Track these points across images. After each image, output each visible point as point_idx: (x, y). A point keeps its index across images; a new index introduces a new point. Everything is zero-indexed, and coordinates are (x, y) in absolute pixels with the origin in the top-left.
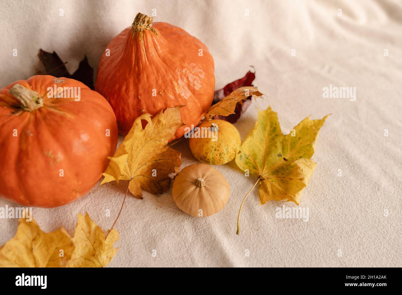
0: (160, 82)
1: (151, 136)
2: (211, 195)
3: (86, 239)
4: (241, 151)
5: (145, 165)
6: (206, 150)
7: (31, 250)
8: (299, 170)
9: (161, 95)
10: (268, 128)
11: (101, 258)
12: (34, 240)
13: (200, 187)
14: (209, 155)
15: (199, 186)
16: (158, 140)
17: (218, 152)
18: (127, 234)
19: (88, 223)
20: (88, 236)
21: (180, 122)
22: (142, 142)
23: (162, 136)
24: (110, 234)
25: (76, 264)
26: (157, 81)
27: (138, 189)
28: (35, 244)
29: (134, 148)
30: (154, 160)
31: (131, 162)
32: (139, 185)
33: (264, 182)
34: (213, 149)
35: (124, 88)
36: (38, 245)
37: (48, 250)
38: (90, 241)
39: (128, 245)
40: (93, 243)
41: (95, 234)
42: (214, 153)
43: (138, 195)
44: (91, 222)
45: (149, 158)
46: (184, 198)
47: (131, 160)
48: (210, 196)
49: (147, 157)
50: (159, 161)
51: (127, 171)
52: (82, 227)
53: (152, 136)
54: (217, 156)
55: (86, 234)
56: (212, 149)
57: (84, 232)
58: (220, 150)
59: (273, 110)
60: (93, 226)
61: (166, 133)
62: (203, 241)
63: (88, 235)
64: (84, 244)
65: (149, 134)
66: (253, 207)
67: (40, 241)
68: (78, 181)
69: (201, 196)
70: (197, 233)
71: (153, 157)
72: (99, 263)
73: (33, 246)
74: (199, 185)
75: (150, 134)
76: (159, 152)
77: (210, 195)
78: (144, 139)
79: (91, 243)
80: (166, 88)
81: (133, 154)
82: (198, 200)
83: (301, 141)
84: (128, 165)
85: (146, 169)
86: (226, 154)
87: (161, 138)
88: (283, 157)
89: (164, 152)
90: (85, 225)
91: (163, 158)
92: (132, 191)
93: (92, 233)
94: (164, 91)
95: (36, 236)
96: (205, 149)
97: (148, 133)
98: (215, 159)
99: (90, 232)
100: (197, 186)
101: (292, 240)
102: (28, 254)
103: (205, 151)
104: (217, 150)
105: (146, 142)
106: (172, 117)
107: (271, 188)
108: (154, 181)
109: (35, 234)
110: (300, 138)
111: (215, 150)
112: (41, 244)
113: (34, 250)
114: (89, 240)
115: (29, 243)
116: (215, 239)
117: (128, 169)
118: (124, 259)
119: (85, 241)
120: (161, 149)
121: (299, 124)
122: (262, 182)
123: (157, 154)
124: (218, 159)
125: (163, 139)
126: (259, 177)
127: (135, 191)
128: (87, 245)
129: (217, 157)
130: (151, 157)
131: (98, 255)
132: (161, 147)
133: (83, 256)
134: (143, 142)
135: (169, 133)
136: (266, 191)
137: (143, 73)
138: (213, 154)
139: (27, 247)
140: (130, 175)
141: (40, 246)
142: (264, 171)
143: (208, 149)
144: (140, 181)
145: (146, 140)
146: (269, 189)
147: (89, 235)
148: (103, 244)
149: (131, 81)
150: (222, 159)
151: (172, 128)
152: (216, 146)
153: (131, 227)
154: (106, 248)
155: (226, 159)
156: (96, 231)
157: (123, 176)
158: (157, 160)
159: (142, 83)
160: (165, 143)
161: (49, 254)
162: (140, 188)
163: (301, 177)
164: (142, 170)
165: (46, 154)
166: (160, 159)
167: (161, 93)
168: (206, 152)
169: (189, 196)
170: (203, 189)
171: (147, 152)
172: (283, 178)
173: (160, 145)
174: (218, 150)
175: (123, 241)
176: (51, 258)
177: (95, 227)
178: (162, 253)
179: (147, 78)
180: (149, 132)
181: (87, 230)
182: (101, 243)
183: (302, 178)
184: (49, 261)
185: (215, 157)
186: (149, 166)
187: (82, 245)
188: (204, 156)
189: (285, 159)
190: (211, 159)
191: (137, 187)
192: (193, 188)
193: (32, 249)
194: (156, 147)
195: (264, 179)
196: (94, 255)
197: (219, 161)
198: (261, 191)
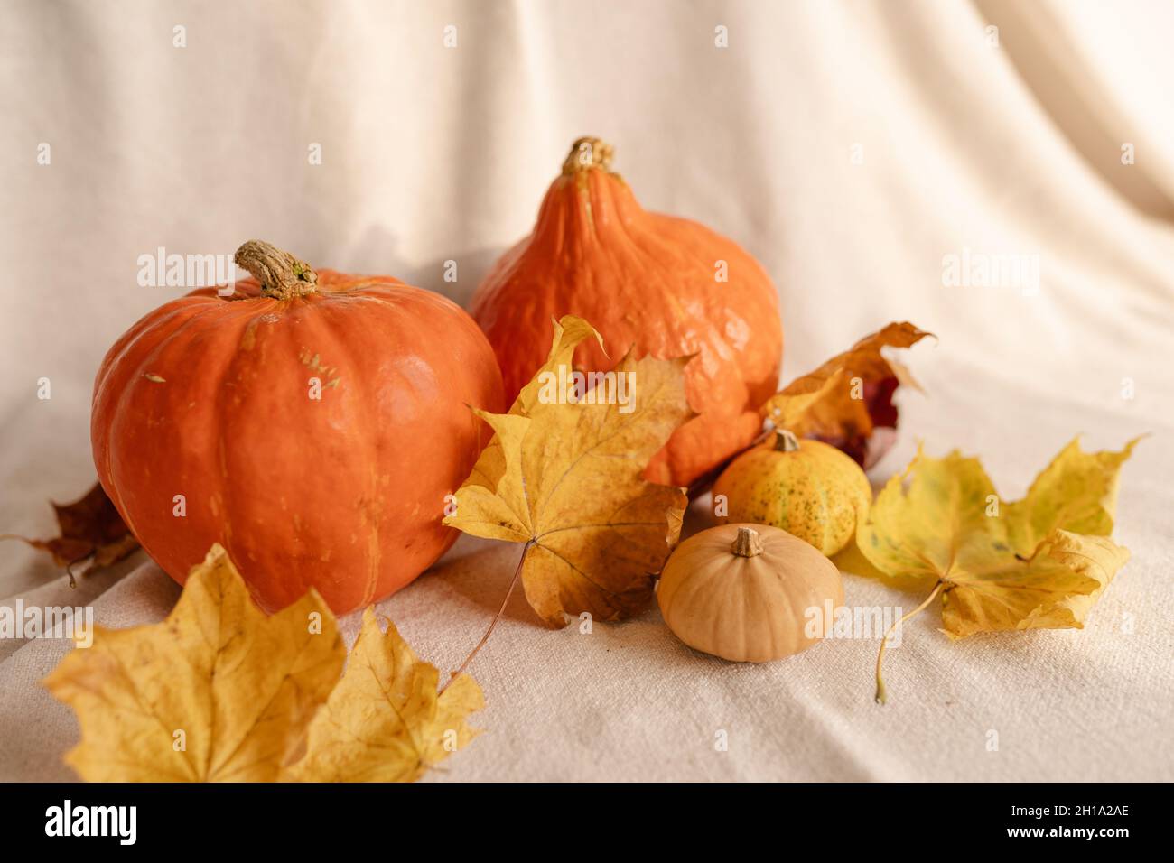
0: (629, 290)
1: (599, 431)
2: (784, 577)
3: (380, 696)
4: (872, 520)
5: (575, 530)
6: (763, 494)
7: (206, 677)
8: (1069, 546)
9: (630, 324)
10: (956, 493)
11: (421, 736)
12: (224, 649)
13: (747, 557)
14: (771, 508)
15: (743, 552)
16: (620, 452)
17: (800, 500)
18: (510, 701)
19: (392, 651)
20: (386, 690)
21: (682, 407)
22: (572, 445)
23: (630, 438)
24: (454, 684)
25: (338, 758)
26: (621, 289)
27: (551, 599)
28: (224, 662)
29: (547, 452)
30: (604, 520)
31: (536, 492)
32: (556, 590)
33: (956, 595)
34: (785, 491)
35: (530, 310)
36: (231, 666)
37: (257, 684)
38: (390, 701)
39: (511, 726)
40: (398, 707)
41: (409, 685)
42: (787, 502)
43: (551, 616)
44: (401, 647)
45: (592, 508)
46: (696, 587)
47: (538, 486)
48: (777, 579)
49: (584, 502)
50: (621, 530)
51: (522, 514)
52: (370, 662)
53: (602, 430)
54: (797, 509)
55: (379, 683)
56: (782, 489)
57: (376, 677)
58: (805, 491)
59: (966, 453)
60: (407, 661)
61: (643, 430)
62: (762, 722)
63: (386, 685)
64: (371, 711)
65: (592, 423)
66: (926, 652)
67: (239, 655)
68: (381, 471)
69: (750, 581)
70: (740, 706)
71: (601, 510)
72: (414, 748)
73: (218, 666)
74: (744, 547)
75: (595, 423)
76: (620, 496)
77: (779, 577)
78: (578, 437)
79: (392, 705)
80: (645, 306)
81: (542, 468)
82: (740, 590)
83: (1064, 510)
84: (528, 500)
85: (580, 544)
86: (824, 505)
87: (629, 447)
88: (1012, 552)
89: (636, 499)
90: (380, 660)
91: (632, 520)
92: (535, 601)
93: (401, 680)
94: (639, 314)
95: (231, 639)
96: (758, 493)
97: (590, 421)
98: (792, 520)
99: (392, 679)
100: (737, 555)
101: (1078, 731)
102: (197, 690)
103: (759, 498)
104: (796, 494)
105: (585, 448)
106: (661, 384)
107: (983, 608)
108: (603, 590)
109: (231, 633)
110: (1059, 506)
111: (792, 492)
112: (242, 663)
113: (216, 677)
114: (388, 699)
115: (206, 656)
116: (801, 716)
117: (527, 512)
118: (495, 755)
119: (376, 699)
120: (628, 486)
121: (1051, 466)
122: (949, 597)
123: (615, 503)
124: (800, 520)
125: (632, 454)
126: (940, 582)
127: (542, 604)
128: (378, 712)
129: (798, 513)
130: (597, 507)
131: (414, 728)
132: (626, 478)
133: (363, 738)
134: (575, 447)
135: (650, 434)
136: (966, 614)
137: (582, 266)
138: (784, 505)
139: (197, 667)
140: (531, 528)
141: (237, 669)
142: (952, 570)
143: (769, 490)
144: (559, 577)
145: (583, 441)
146: (977, 609)
147: (388, 686)
148: (430, 704)
149: (551, 290)
150: (813, 524)
151: (661, 420)
152: (794, 481)
153: (525, 687)
154: (439, 717)
155: (827, 526)
156: (412, 675)
157: (510, 526)
158: (612, 522)
159: (580, 289)
160: (637, 464)
161: (260, 694)
162: (557, 599)
163: (1078, 563)
164: (569, 539)
165: (306, 361)
166: (624, 521)
167: (629, 317)
168: (762, 502)
169: (712, 580)
170: (756, 561)
171: (584, 483)
172: (1019, 587)
173: (623, 471)
174: (801, 493)
175: (496, 716)
176: (264, 711)
177: (413, 665)
178: (622, 745)
179: (595, 279)
180: (592, 418)
181: (384, 669)
182: (425, 704)
183: (1082, 566)
184: (258, 721)
185: (791, 515)
186: (588, 535)
187: (365, 710)
188: (757, 515)
189: (1018, 557)
190: (780, 520)
191: (549, 592)
192: (725, 560)
193: (213, 673)
194: (612, 476)
195: (956, 586)
196: (398, 733)
197: (803, 528)
198: (950, 617)
